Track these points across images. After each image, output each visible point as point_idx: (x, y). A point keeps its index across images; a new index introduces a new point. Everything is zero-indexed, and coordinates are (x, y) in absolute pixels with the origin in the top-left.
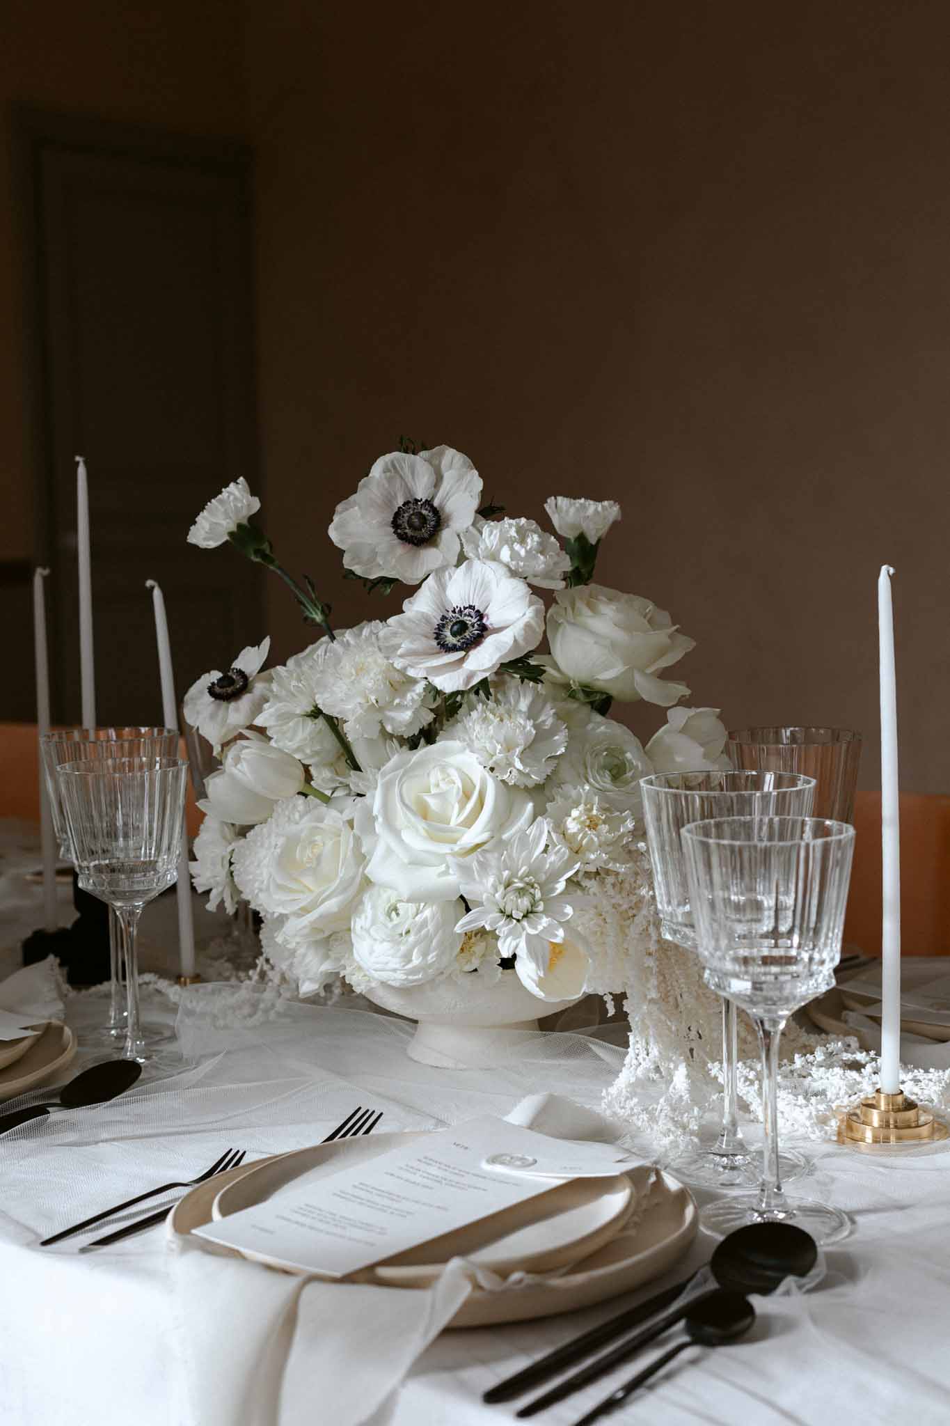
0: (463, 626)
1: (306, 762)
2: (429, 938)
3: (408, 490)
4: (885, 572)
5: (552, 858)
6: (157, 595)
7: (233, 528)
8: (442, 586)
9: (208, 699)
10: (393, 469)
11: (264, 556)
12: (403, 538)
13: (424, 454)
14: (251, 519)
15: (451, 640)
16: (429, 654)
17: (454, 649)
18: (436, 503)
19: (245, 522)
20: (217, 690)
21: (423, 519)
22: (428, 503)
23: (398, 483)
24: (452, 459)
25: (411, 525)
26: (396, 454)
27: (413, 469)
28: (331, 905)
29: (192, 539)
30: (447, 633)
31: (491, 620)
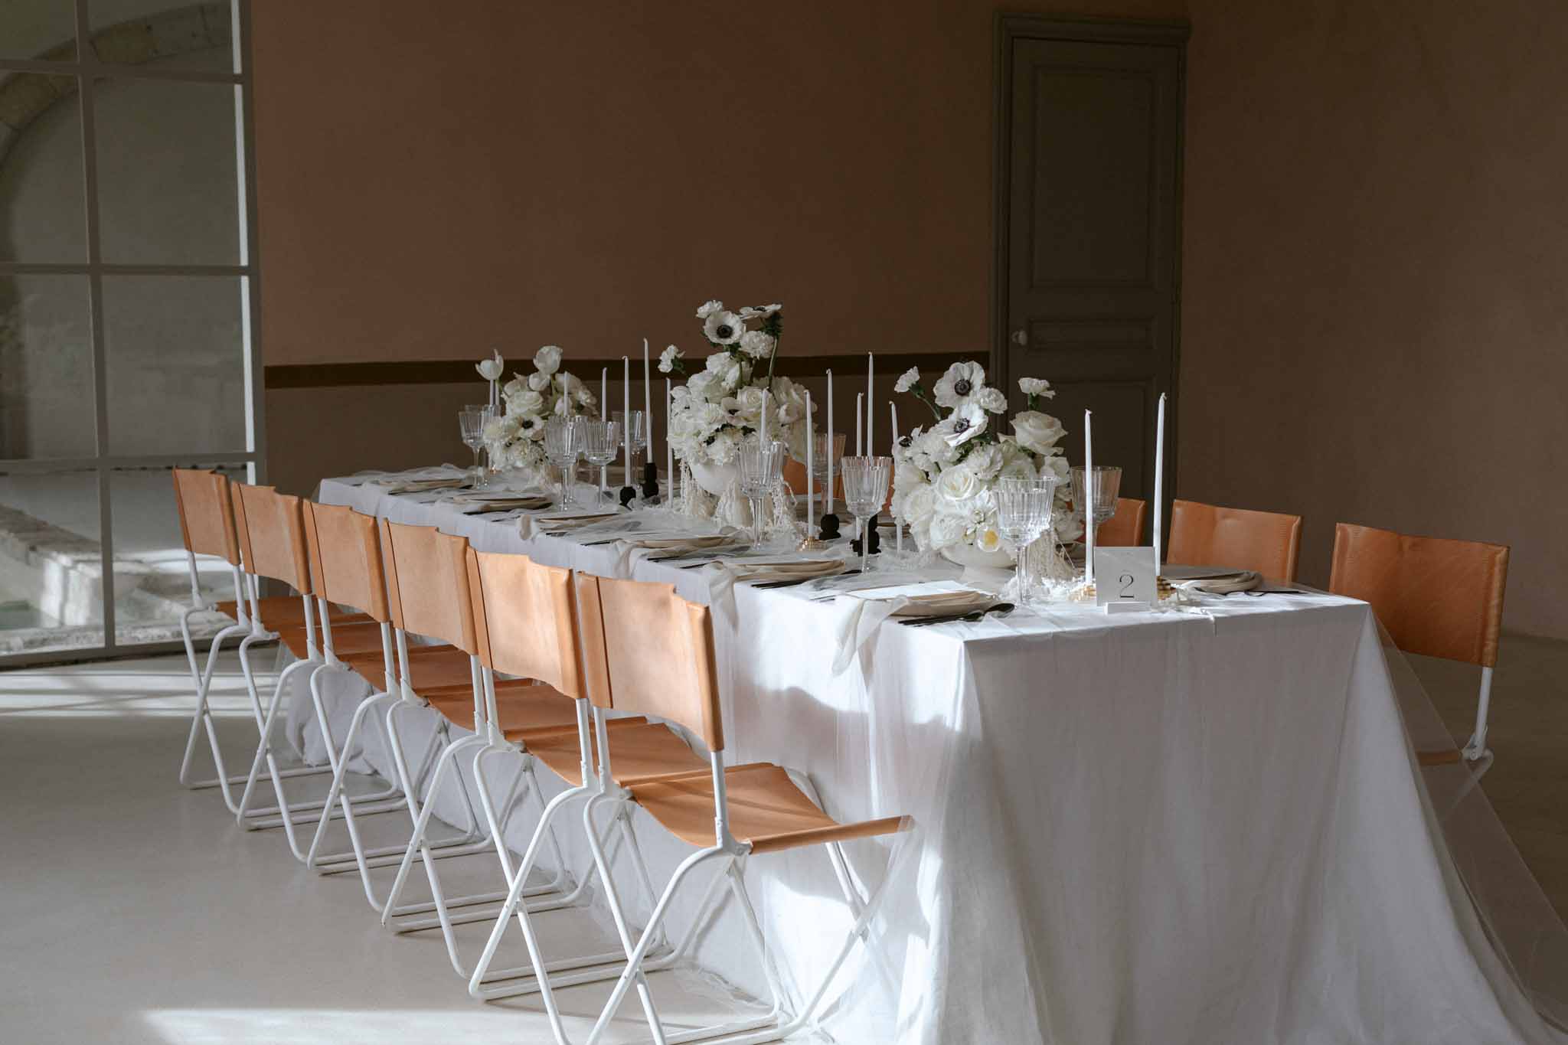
0: (962, 425)
1: (926, 470)
2: (952, 530)
3: (962, 376)
4: (1088, 413)
5: (990, 504)
6: (893, 407)
7: (910, 385)
8: (960, 411)
9: (900, 446)
10: (956, 369)
11: (921, 396)
12: (958, 393)
13: (967, 364)
14: (917, 382)
15: (958, 429)
16: (951, 434)
17: (957, 432)
18: (971, 381)
19: (915, 383)
20: (903, 443)
21: (965, 387)
22: (968, 382)
23: (958, 374)
24: (976, 365)
25: (961, 389)
26: (958, 363)
27: (963, 368)
28: (924, 518)
29: (895, 389)
30: (957, 427)
31: (971, 424)
